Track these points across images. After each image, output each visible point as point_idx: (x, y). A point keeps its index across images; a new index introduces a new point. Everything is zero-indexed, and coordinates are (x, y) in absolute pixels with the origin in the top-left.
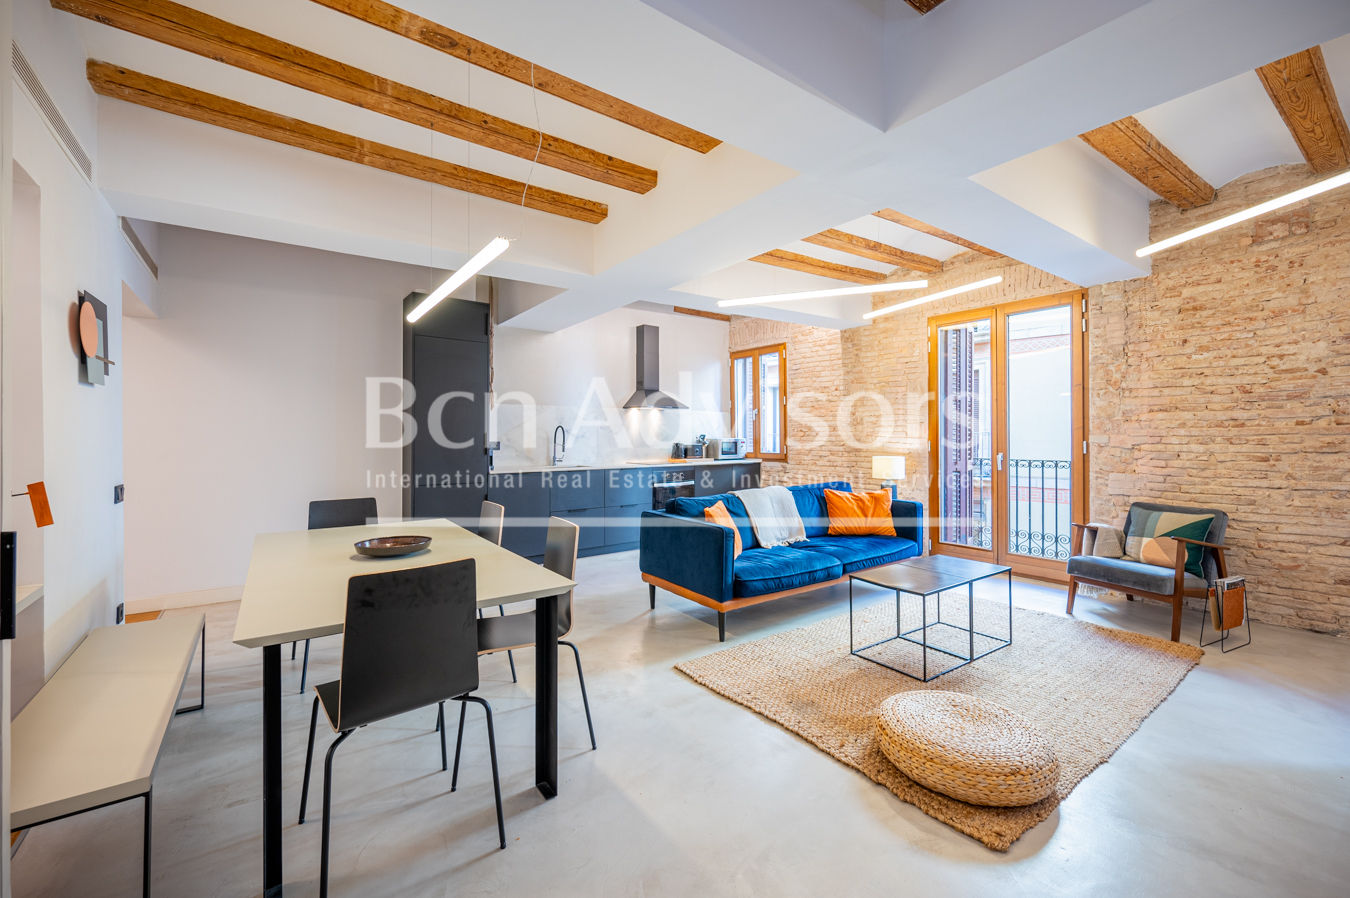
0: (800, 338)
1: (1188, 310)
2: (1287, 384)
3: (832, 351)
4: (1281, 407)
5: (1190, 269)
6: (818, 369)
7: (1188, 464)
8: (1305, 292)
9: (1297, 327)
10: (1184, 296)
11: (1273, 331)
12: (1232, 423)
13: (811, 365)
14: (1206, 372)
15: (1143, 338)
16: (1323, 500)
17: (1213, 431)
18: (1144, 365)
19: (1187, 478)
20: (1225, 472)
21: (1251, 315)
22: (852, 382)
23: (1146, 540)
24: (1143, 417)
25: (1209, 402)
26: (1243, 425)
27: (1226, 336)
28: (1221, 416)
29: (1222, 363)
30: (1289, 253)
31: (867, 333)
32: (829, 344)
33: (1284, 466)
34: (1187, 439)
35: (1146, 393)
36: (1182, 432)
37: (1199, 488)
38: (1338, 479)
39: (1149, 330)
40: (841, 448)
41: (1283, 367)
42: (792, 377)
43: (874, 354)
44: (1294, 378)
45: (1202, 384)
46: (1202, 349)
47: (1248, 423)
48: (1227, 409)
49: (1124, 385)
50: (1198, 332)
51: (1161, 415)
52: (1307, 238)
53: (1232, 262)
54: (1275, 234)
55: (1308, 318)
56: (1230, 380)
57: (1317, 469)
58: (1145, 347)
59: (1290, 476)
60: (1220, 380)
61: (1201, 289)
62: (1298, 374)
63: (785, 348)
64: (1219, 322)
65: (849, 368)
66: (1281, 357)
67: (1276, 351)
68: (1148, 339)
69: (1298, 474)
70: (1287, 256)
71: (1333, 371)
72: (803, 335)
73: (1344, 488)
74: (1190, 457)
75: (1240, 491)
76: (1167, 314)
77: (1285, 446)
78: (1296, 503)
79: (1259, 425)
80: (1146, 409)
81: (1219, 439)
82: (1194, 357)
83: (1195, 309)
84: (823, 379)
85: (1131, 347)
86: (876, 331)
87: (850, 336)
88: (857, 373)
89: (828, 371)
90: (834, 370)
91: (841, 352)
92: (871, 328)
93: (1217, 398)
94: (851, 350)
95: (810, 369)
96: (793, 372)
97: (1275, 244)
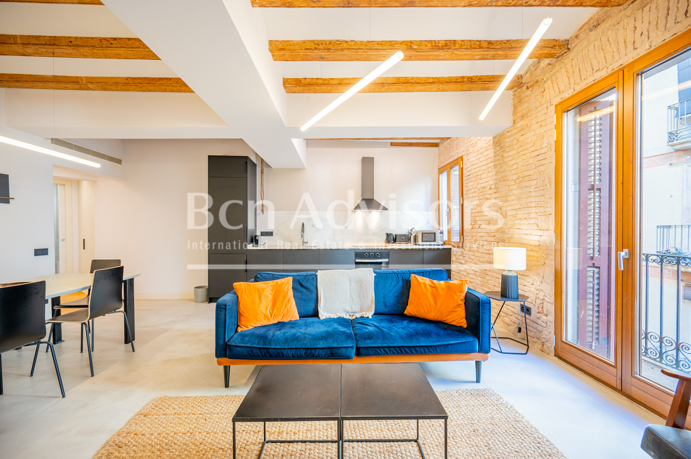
0: (471, 149)
3: (488, 157)
6: (480, 173)
13: (476, 170)
22: (500, 181)
32: (487, 150)
40: (493, 239)
42: (466, 182)
43: (514, 152)
63: (462, 160)
65: (498, 169)
72: (472, 147)
84: (483, 181)
86: (515, 131)
87: (498, 140)
88: (502, 172)
89: (486, 173)
90: (489, 172)
91: (493, 155)
92: (512, 129)
94: (499, 152)
95: (476, 174)
96: (467, 177)
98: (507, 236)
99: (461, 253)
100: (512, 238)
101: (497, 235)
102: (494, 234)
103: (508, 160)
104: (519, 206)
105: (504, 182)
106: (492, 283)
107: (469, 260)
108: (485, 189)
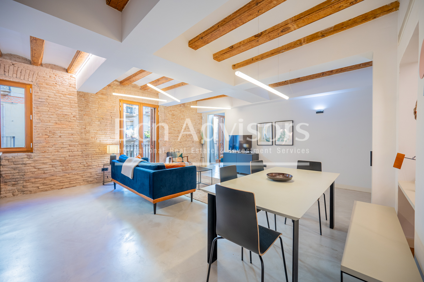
0: (45, 85)
1: (173, 115)
3: (70, 99)
5: (173, 108)
6: (62, 105)
8: (184, 116)
10: (172, 112)
11: (181, 121)
13: (55, 102)
14: (175, 127)
15: (167, 119)
17: (176, 138)
18: (167, 124)
20: (177, 145)
22: (84, 115)
23: (177, 158)
27: (177, 121)
28: (176, 135)
29: (176, 126)
30: (183, 109)
31: (93, 96)
32: (69, 95)
35: (167, 130)
36: (172, 138)
38: (186, 145)
39: (168, 117)
40: (77, 143)
42: (38, 105)
43: (96, 106)
46: (174, 123)
49: (164, 128)
50: (174, 119)
52: (185, 108)
53: (177, 109)
54: (182, 106)
57: (185, 144)
58: (167, 121)
59: (183, 145)
60: (176, 129)
61: (174, 112)
63: (31, 87)
64: (176, 118)
65: (82, 109)
71: (186, 129)
72: (47, 84)
74: (173, 142)
75: (178, 148)
76: (170, 115)
78: (183, 149)
84: (64, 111)
85: (165, 120)
86: (97, 97)
87: (83, 95)
88: (87, 112)
89: (68, 107)
90: (72, 108)
91: (77, 100)
92: (94, 95)
93: (176, 132)
94: (84, 101)
95: (54, 104)
96: (39, 103)
97: (182, 108)
98: (90, 141)
99: (26, 156)
100: (95, 142)
101: (81, 141)
102: (78, 141)
103: (92, 107)
104: (99, 129)
105: (88, 117)
106: (76, 166)
107: (42, 159)
108: (67, 116)
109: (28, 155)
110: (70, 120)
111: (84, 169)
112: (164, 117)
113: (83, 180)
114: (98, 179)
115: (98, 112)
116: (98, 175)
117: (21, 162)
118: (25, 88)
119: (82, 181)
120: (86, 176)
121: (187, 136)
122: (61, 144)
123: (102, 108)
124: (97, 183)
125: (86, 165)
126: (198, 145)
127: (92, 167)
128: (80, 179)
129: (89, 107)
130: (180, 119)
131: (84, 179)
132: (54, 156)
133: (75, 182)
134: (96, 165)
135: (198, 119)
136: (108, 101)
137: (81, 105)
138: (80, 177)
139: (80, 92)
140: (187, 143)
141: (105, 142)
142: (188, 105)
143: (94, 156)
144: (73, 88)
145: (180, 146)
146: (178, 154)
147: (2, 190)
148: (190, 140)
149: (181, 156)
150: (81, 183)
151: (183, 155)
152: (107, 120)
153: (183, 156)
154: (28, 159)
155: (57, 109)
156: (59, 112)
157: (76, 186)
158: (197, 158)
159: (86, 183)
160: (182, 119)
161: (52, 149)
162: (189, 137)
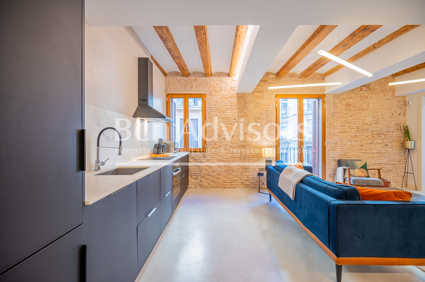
0: (214, 93)
1: (347, 105)
2: (366, 127)
3: (232, 102)
4: (364, 133)
5: (348, 94)
6: (225, 109)
7: (348, 147)
8: (368, 105)
9: (367, 113)
10: (346, 101)
11: (363, 113)
12: (355, 136)
13: (220, 106)
14: (351, 122)
15: (338, 112)
16: (371, 155)
17: (352, 138)
18: (338, 120)
19: (347, 151)
20: (354, 149)
21: (360, 109)
22: (242, 116)
24: (338, 134)
25: (351, 131)
26: (357, 137)
27: (355, 113)
28: (354, 134)
29: (354, 120)
30: (366, 95)
31: (249, 96)
32: (231, 98)
33: (364, 147)
34: (347, 141)
35: (338, 127)
36: (346, 139)
37: (350, 154)
38: (373, 150)
39: (339, 109)
40: (237, 145)
41: (365, 123)
42: (209, 111)
43: (253, 105)
44: (366, 126)
45: (350, 126)
46: (350, 116)
47: (358, 137)
48: (355, 133)
49: (333, 125)
50: (349, 111)
51: (342, 134)
52: (369, 92)
53: (356, 94)
54: (364, 89)
55: (368, 111)
56: (355, 125)
57: (370, 148)
58: (338, 114)
59: (366, 150)
60: (354, 125)
61: (350, 100)
62: (367, 125)
63: (205, 96)
64: (354, 110)
65: (241, 110)
66: (364, 120)
67: (363, 118)
68: (339, 112)
69: (367, 149)
70: (365, 95)
71: (372, 125)
72: (215, 92)
73: (374, 152)
74: (348, 146)
75: (357, 154)
76: (343, 105)
77: (365, 142)
78: (367, 156)
79: (360, 137)
80: (338, 132)
81: (353, 141)
82: (348, 118)
83: (349, 105)
84: (227, 114)
85: (335, 114)
86: (254, 96)
87: (241, 96)
88: (244, 113)
89: (230, 110)
90: (233, 110)
91: (236, 102)
92: (251, 94)
93: (353, 130)
94: (242, 102)
95: (220, 108)
96: (210, 109)
97: (364, 92)
98: (248, 143)
99: (202, 156)
100: (251, 144)
101: (239, 143)
102: (237, 143)
103: (249, 108)
105: (245, 118)
106: (236, 168)
107: (212, 159)
108: (229, 119)
109: (203, 155)
110: (231, 122)
111: (242, 171)
112: (333, 109)
113: (242, 183)
114: (254, 184)
115: (255, 112)
116: (254, 180)
117: (199, 161)
118: (202, 97)
119: (240, 183)
120: (244, 179)
121: (374, 136)
122: (224, 145)
123: (258, 107)
124: (253, 188)
125: (244, 168)
126: (398, 151)
127: (249, 170)
128: (239, 181)
129: (247, 107)
130: (361, 109)
131: (242, 181)
132: (220, 157)
133: (234, 184)
134: (253, 169)
135: (397, 107)
136: (264, 98)
137: (239, 107)
138: (239, 179)
139: (239, 94)
140: (374, 147)
141: (261, 144)
142: (376, 87)
143: (251, 158)
144: (233, 91)
145: (361, 152)
146: (360, 164)
147: (189, 181)
148: (380, 142)
149: (365, 167)
150: (240, 186)
151: (367, 165)
152: (262, 120)
153: (368, 168)
154: (203, 158)
155: (222, 113)
156: (223, 116)
157: (235, 188)
158: (394, 171)
159: (244, 186)
160: (363, 110)
161: (218, 150)
162: (378, 138)
